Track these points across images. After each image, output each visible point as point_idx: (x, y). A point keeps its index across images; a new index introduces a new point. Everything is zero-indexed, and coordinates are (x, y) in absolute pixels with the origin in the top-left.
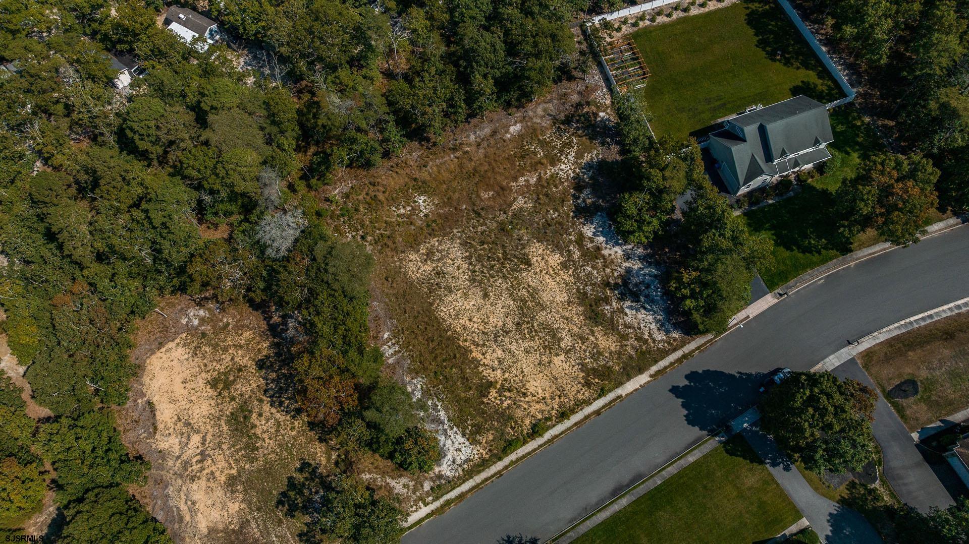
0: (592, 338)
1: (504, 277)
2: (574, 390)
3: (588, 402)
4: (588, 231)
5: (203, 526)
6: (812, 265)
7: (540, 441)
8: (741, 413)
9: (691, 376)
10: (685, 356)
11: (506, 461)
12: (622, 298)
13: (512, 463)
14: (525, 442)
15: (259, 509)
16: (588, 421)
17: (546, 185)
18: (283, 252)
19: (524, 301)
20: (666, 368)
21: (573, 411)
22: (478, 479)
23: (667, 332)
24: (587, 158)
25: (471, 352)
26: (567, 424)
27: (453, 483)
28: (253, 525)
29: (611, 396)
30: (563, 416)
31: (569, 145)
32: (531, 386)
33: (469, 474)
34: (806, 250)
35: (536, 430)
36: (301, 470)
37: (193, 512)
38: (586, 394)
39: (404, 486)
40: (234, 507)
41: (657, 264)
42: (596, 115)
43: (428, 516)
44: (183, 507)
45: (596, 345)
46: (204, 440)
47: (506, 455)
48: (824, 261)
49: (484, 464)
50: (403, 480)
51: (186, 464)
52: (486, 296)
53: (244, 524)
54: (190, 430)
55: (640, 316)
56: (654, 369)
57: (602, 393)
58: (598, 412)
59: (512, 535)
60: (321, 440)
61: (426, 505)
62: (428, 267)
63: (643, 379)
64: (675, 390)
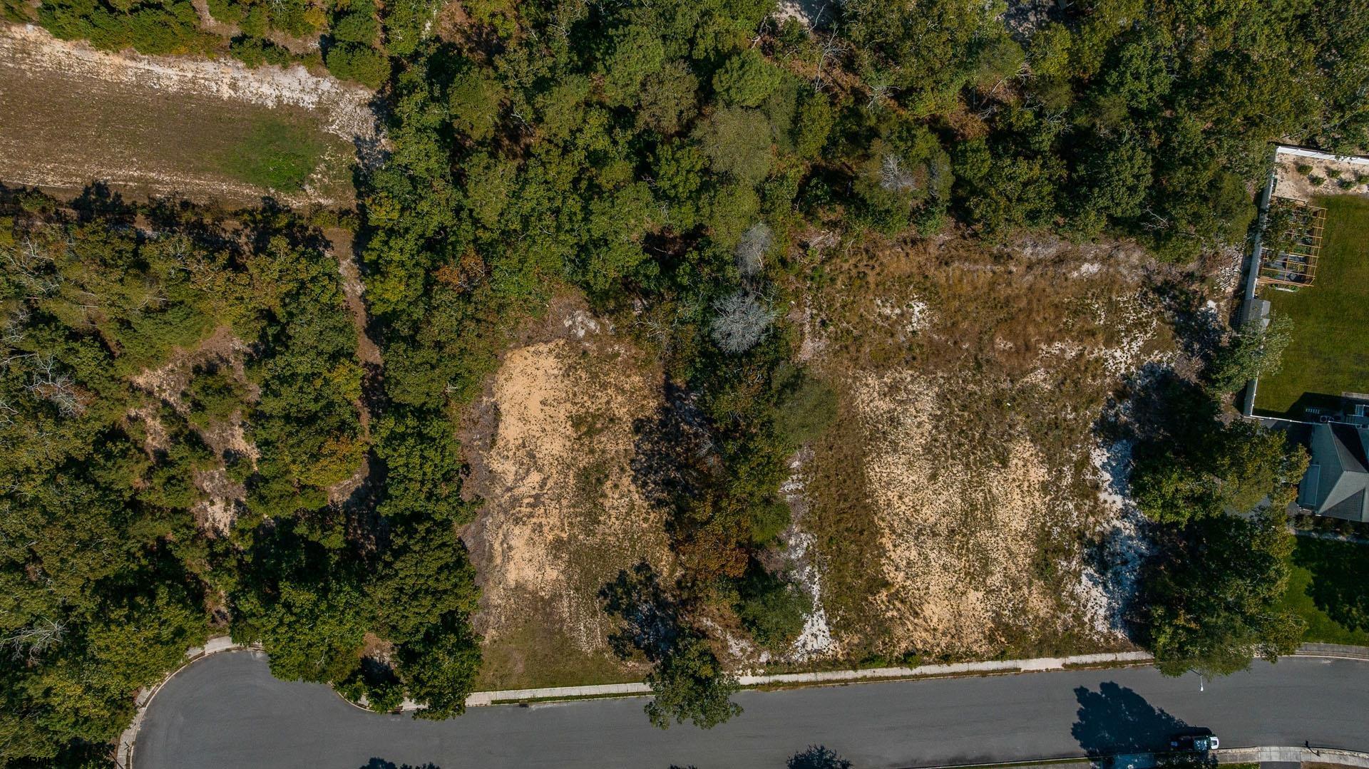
0: (1025, 590)
1: (967, 466)
2: (973, 638)
3: (980, 658)
4: (1099, 457)
5: (512, 577)
6: (1329, 637)
7: (907, 671)
8: (1136, 751)
9: (1108, 687)
10: (1114, 663)
11: (860, 673)
12: (1086, 561)
13: (864, 678)
14: (889, 665)
15: (577, 590)
16: (967, 677)
17: (1083, 368)
18: (733, 345)
19: (974, 507)
20: (1086, 664)
21: (959, 659)
22: (821, 676)
23: (1113, 626)
24: (1156, 356)
25: (883, 536)
26: (945, 669)
27: (791, 668)
28: (566, 603)
29: (1008, 664)
30: (946, 658)
31: (1141, 325)
32: (928, 610)
33: (814, 666)
34: (1336, 616)
35: (908, 658)
36: (638, 569)
37: (507, 558)
38: (984, 648)
39: (742, 650)
40: (552, 574)
41: (1153, 542)
42: (1203, 300)
43: (750, 686)
44: (497, 546)
45: (1026, 601)
46: (543, 484)
47: (864, 668)
48: (1348, 641)
49: (834, 664)
50: (744, 644)
51: (516, 501)
52: (933, 477)
53: (556, 597)
54: (532, 464)
55: (1094, 592)
56: (1073, 659)
57: (1001, 656)
58: (984, 674)
59: (827, 748)
60: (672, 547)
61: (754, 674)
62: (884, 405)
63: (1054, 663)
64: (1081, 693)
